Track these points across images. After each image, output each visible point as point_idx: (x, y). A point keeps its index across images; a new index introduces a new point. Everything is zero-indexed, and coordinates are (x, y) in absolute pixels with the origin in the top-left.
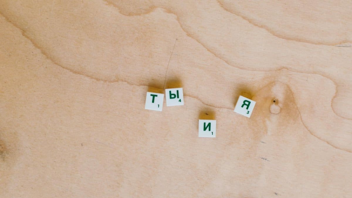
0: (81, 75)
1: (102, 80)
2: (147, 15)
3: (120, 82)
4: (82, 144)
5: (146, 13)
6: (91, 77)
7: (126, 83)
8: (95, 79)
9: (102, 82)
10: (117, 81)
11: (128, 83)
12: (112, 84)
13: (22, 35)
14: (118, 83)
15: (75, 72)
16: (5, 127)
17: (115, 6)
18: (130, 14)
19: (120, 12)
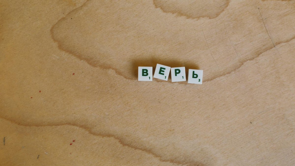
0: (217, 78)
1: (232, 71)
2: (228, 7)
3: (245, 63)
4: (250, 122)
5: (227, 6)
6: (224, 74)
7: (248, 61)
8: (227, 74)
9: (233, 72)
10: (242, 64)
11: (250, 60)
12: (240, 68)
13: (157, 83)
14: (244, 65)
15: (211, 79)
16: (192, 151)
17: (203, 17)
18: (217, 15)
19: (210, 18)
